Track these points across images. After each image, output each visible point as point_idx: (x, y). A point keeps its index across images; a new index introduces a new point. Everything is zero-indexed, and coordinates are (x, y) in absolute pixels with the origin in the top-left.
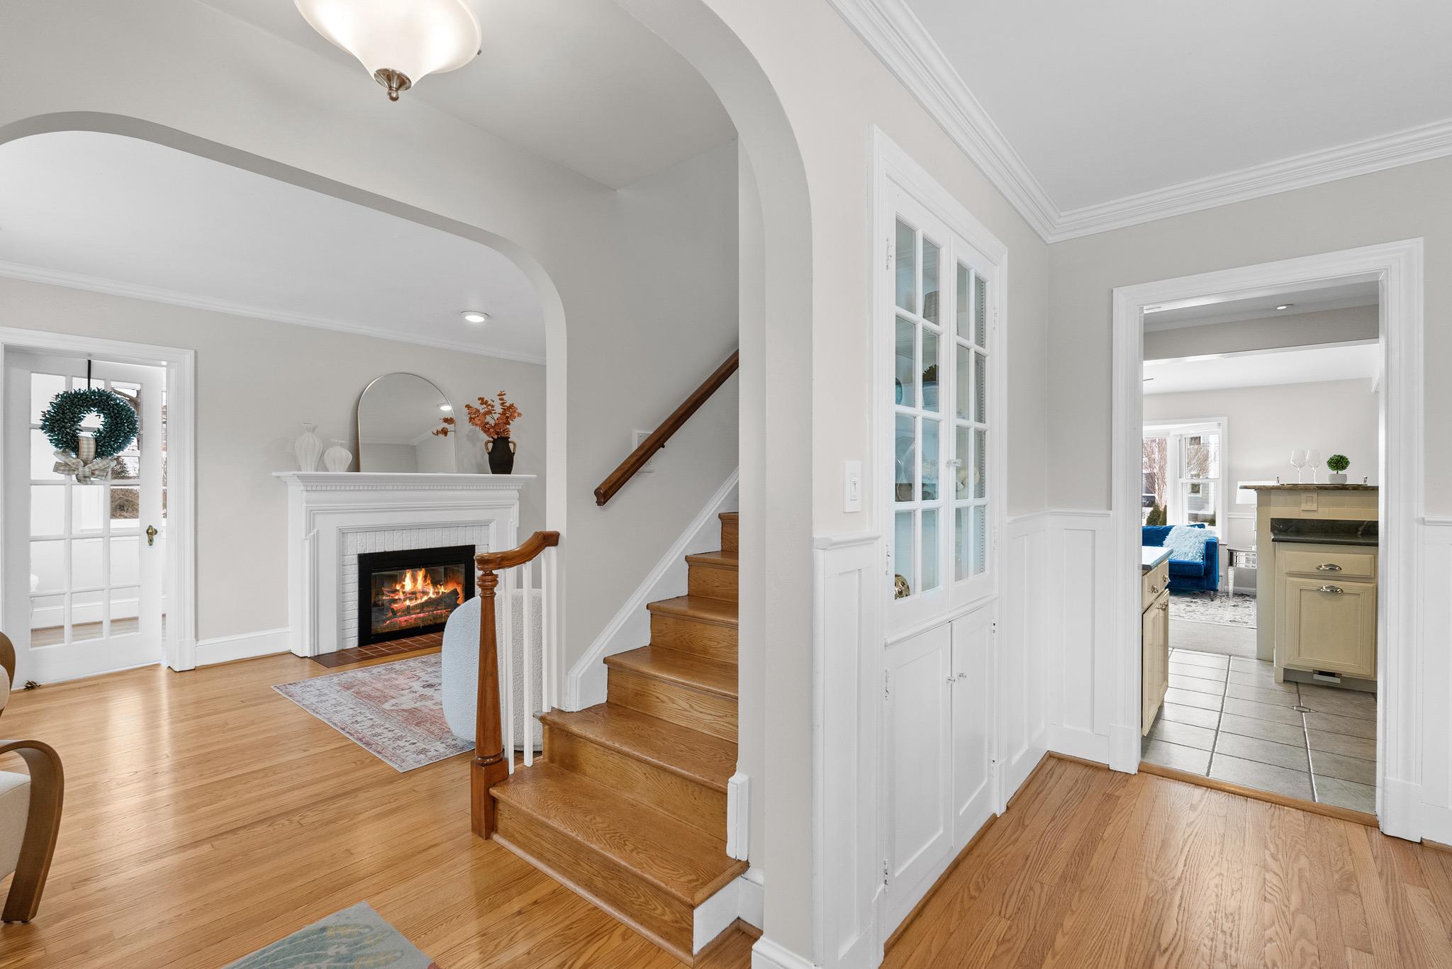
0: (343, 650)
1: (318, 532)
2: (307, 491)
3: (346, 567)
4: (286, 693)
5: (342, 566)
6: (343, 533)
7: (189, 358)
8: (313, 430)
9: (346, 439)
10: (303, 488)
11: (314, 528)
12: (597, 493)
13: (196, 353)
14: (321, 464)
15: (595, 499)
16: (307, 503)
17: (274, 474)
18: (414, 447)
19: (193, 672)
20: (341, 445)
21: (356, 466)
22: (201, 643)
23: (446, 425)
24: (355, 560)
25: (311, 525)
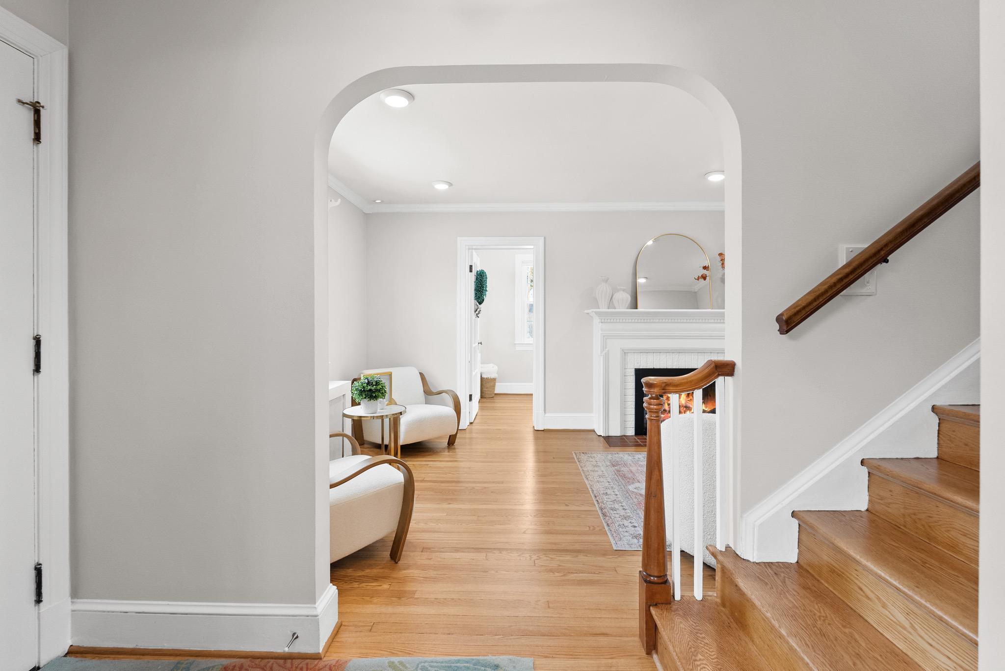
0: (625, 436)
1: (608, 351)
2: (602, 322)
3: (627, 377)
4: (578, 459)
5: (624, 375)
6: (625, 353)
7: (541, 241)
8: (606, 281)
9: (629, 287)
10: (599, 320)
11: (606, 348)
12: (779, 319)
13: (545, 238)
14: (611, 304)
15: (777, 326)
16: (602, 330)
17: (586, 311)
18: (696, 292)
19: (542, 432)
20: (624, 290)
21: (635, 306)
22: (547, 415)
23: (705, 272)
24: (633, 373)
25: (604, 346)
